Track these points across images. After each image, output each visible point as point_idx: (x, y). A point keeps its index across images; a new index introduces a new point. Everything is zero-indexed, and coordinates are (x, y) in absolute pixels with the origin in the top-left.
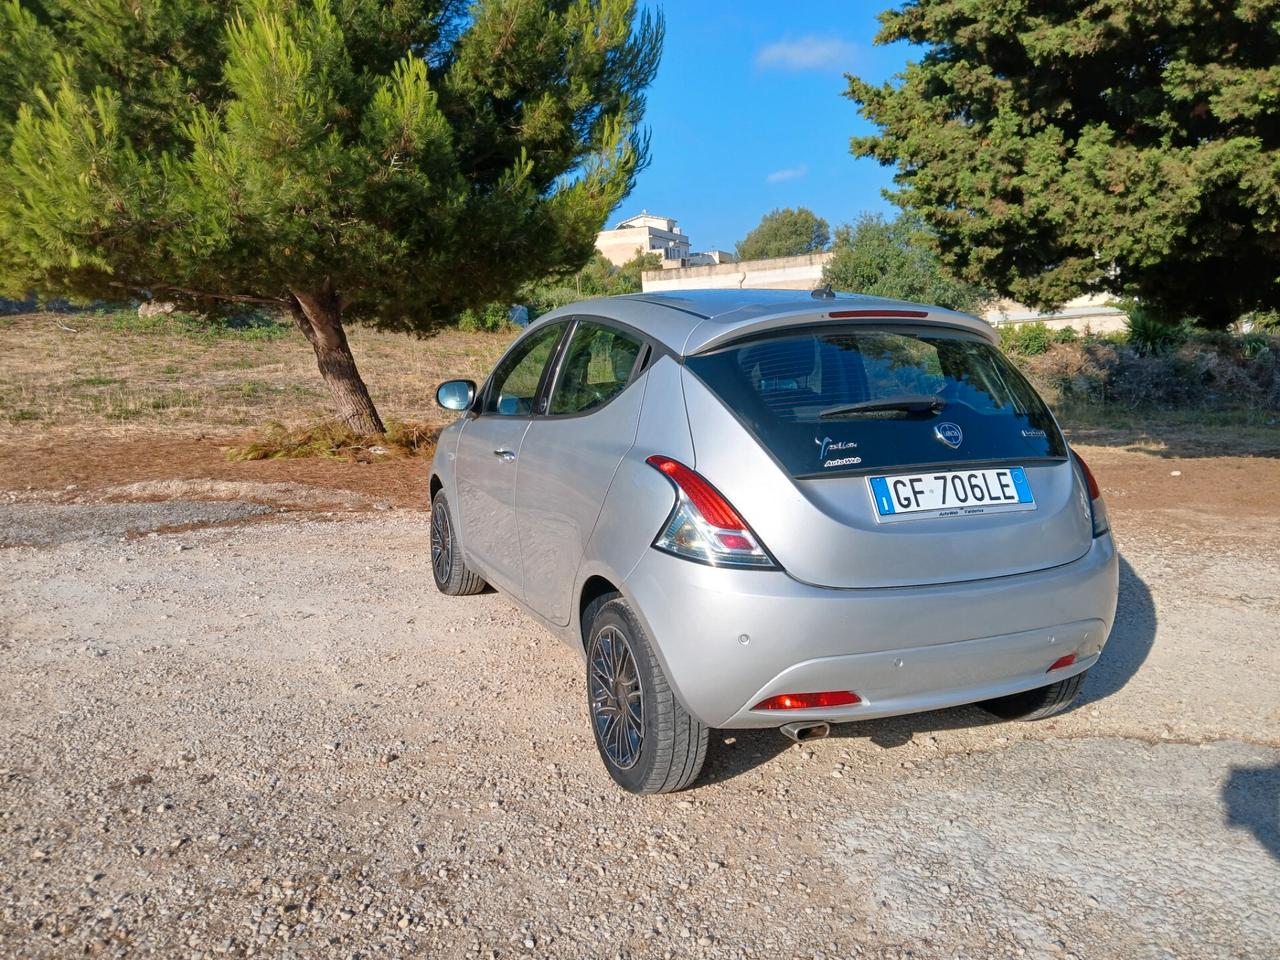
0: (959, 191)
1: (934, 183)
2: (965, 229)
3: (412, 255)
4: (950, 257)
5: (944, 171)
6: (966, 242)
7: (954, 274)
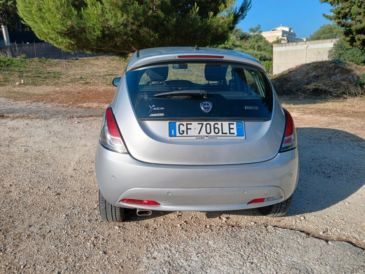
0: (352, 14)
1: (342, 11)
2: (353, 28)
3: (160, 38)
4: (348, 39)
5: (347, 6)
6: (354, 33)
7: (351, 45)
